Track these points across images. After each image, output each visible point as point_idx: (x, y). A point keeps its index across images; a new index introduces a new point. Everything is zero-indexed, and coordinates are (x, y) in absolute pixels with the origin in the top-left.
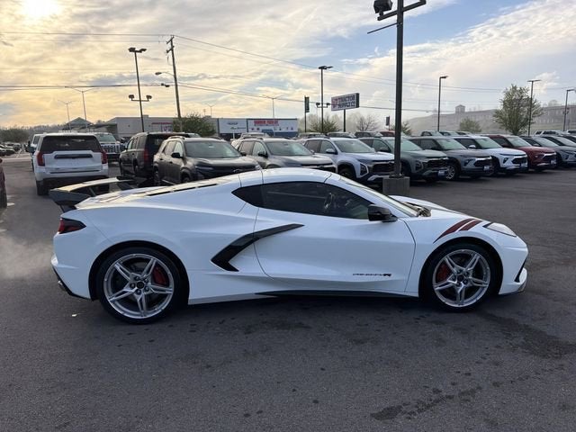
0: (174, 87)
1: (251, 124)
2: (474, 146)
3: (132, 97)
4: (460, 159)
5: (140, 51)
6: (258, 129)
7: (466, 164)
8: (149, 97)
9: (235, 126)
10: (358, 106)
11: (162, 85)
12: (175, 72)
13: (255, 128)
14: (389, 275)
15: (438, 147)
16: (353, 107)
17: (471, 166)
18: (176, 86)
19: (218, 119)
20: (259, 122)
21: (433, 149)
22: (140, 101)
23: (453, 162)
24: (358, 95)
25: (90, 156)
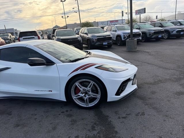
0: (78, 12)
1: (109, 22)
2: (179, 24)
3: (62, 17)
4: (170, 30)
5: (64, 1)
6: (111, 24)
7: (172, 32)
8: (68, 16)
9: (103, 24)
10: (145, 13)
11: (75, 12)
12: (78, 7)
13: (110, 24)
14: (51, 91)
15: (162, 26)
16: (143, 13)
17: (175, 33)
18: (79, 12)
19: (98, 22)
20: (111, 22)
21: (159, 27)
22: (65, 18)
23: (167, 31)
24: (145, 8)
25: (34, 38)
